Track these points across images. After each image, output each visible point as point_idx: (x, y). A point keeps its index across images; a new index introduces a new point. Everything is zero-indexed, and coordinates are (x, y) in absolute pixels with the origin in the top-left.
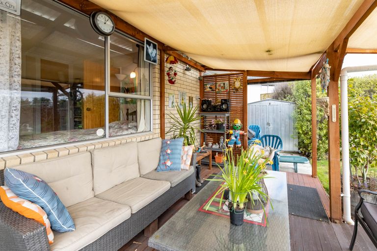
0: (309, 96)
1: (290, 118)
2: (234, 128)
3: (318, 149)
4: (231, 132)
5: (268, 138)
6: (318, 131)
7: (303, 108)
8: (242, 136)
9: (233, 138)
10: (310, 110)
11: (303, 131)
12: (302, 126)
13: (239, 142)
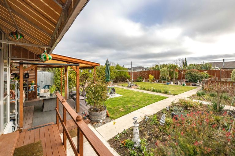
0: (60, 71)
1: (52, 79)
2: (31, 84)
3: (63, 89)
4: (30, 86)
5: (46, 86)
6: (63, 83)
7: (58, 75)
8: (35, 87)
9: (31, 88)
10: (60, 76)
11: (57, 83)
12: (57, 81)
13: (34, 89)
